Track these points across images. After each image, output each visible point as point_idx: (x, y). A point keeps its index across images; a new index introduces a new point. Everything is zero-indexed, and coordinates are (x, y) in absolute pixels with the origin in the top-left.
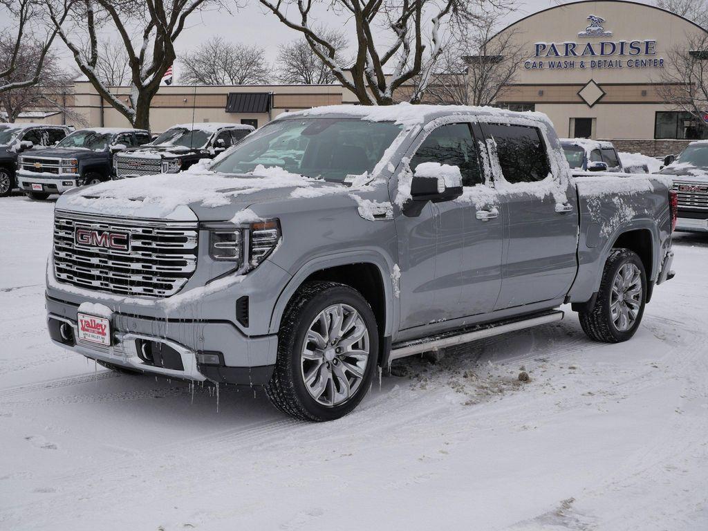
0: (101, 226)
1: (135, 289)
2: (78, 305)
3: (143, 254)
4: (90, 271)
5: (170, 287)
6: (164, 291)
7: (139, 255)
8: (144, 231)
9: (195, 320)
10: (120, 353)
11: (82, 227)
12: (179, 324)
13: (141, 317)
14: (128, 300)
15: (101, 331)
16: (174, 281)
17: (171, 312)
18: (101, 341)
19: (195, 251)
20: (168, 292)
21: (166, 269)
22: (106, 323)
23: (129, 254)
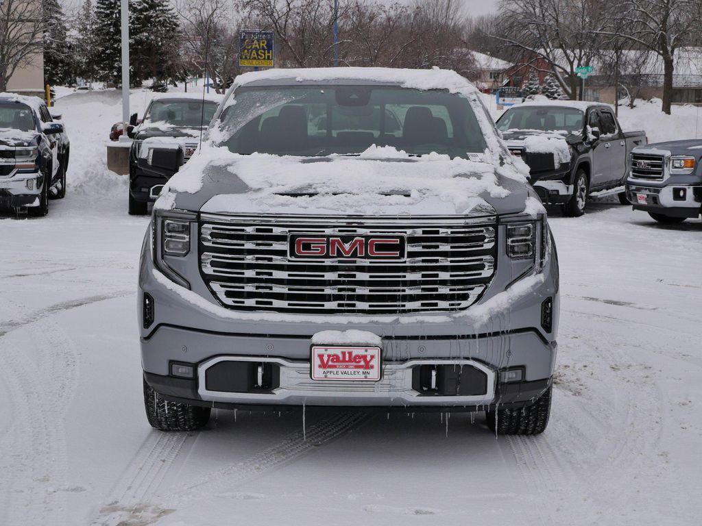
0: (340, 231)
1: (409, 305)
2: (310, 337)
3: (423, 261)
4: (323, 290)
5: (465, 297)
6: (459, 302)
7: (418, 261)
8: (424, 232)
9: (503, 332)
10: (391, 387)
11: (301, 233)
12: (486, 339)
13: (430, 338)
14: (405, 319)
15: (362, 363)
16: (472, 289)
17: (482, 326)
18: (363, 376)
19: (494, 252)
20: (464, 304)
21: (461, 275)
22: (376, 352)
23: (405, 262)
